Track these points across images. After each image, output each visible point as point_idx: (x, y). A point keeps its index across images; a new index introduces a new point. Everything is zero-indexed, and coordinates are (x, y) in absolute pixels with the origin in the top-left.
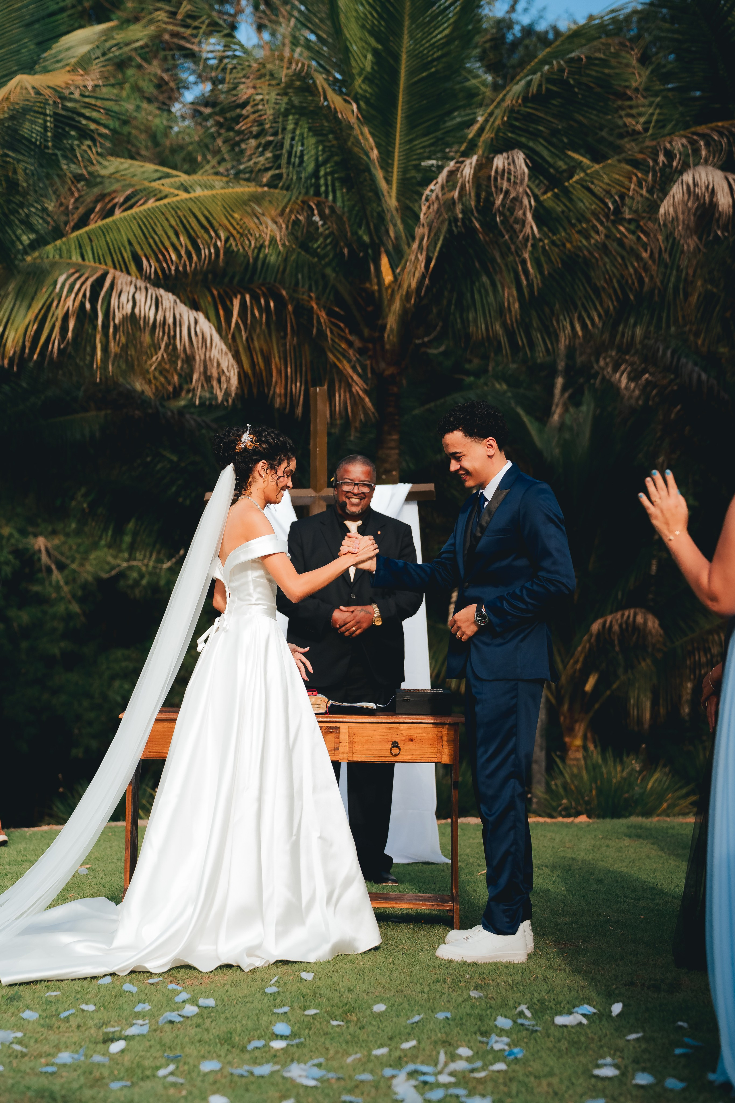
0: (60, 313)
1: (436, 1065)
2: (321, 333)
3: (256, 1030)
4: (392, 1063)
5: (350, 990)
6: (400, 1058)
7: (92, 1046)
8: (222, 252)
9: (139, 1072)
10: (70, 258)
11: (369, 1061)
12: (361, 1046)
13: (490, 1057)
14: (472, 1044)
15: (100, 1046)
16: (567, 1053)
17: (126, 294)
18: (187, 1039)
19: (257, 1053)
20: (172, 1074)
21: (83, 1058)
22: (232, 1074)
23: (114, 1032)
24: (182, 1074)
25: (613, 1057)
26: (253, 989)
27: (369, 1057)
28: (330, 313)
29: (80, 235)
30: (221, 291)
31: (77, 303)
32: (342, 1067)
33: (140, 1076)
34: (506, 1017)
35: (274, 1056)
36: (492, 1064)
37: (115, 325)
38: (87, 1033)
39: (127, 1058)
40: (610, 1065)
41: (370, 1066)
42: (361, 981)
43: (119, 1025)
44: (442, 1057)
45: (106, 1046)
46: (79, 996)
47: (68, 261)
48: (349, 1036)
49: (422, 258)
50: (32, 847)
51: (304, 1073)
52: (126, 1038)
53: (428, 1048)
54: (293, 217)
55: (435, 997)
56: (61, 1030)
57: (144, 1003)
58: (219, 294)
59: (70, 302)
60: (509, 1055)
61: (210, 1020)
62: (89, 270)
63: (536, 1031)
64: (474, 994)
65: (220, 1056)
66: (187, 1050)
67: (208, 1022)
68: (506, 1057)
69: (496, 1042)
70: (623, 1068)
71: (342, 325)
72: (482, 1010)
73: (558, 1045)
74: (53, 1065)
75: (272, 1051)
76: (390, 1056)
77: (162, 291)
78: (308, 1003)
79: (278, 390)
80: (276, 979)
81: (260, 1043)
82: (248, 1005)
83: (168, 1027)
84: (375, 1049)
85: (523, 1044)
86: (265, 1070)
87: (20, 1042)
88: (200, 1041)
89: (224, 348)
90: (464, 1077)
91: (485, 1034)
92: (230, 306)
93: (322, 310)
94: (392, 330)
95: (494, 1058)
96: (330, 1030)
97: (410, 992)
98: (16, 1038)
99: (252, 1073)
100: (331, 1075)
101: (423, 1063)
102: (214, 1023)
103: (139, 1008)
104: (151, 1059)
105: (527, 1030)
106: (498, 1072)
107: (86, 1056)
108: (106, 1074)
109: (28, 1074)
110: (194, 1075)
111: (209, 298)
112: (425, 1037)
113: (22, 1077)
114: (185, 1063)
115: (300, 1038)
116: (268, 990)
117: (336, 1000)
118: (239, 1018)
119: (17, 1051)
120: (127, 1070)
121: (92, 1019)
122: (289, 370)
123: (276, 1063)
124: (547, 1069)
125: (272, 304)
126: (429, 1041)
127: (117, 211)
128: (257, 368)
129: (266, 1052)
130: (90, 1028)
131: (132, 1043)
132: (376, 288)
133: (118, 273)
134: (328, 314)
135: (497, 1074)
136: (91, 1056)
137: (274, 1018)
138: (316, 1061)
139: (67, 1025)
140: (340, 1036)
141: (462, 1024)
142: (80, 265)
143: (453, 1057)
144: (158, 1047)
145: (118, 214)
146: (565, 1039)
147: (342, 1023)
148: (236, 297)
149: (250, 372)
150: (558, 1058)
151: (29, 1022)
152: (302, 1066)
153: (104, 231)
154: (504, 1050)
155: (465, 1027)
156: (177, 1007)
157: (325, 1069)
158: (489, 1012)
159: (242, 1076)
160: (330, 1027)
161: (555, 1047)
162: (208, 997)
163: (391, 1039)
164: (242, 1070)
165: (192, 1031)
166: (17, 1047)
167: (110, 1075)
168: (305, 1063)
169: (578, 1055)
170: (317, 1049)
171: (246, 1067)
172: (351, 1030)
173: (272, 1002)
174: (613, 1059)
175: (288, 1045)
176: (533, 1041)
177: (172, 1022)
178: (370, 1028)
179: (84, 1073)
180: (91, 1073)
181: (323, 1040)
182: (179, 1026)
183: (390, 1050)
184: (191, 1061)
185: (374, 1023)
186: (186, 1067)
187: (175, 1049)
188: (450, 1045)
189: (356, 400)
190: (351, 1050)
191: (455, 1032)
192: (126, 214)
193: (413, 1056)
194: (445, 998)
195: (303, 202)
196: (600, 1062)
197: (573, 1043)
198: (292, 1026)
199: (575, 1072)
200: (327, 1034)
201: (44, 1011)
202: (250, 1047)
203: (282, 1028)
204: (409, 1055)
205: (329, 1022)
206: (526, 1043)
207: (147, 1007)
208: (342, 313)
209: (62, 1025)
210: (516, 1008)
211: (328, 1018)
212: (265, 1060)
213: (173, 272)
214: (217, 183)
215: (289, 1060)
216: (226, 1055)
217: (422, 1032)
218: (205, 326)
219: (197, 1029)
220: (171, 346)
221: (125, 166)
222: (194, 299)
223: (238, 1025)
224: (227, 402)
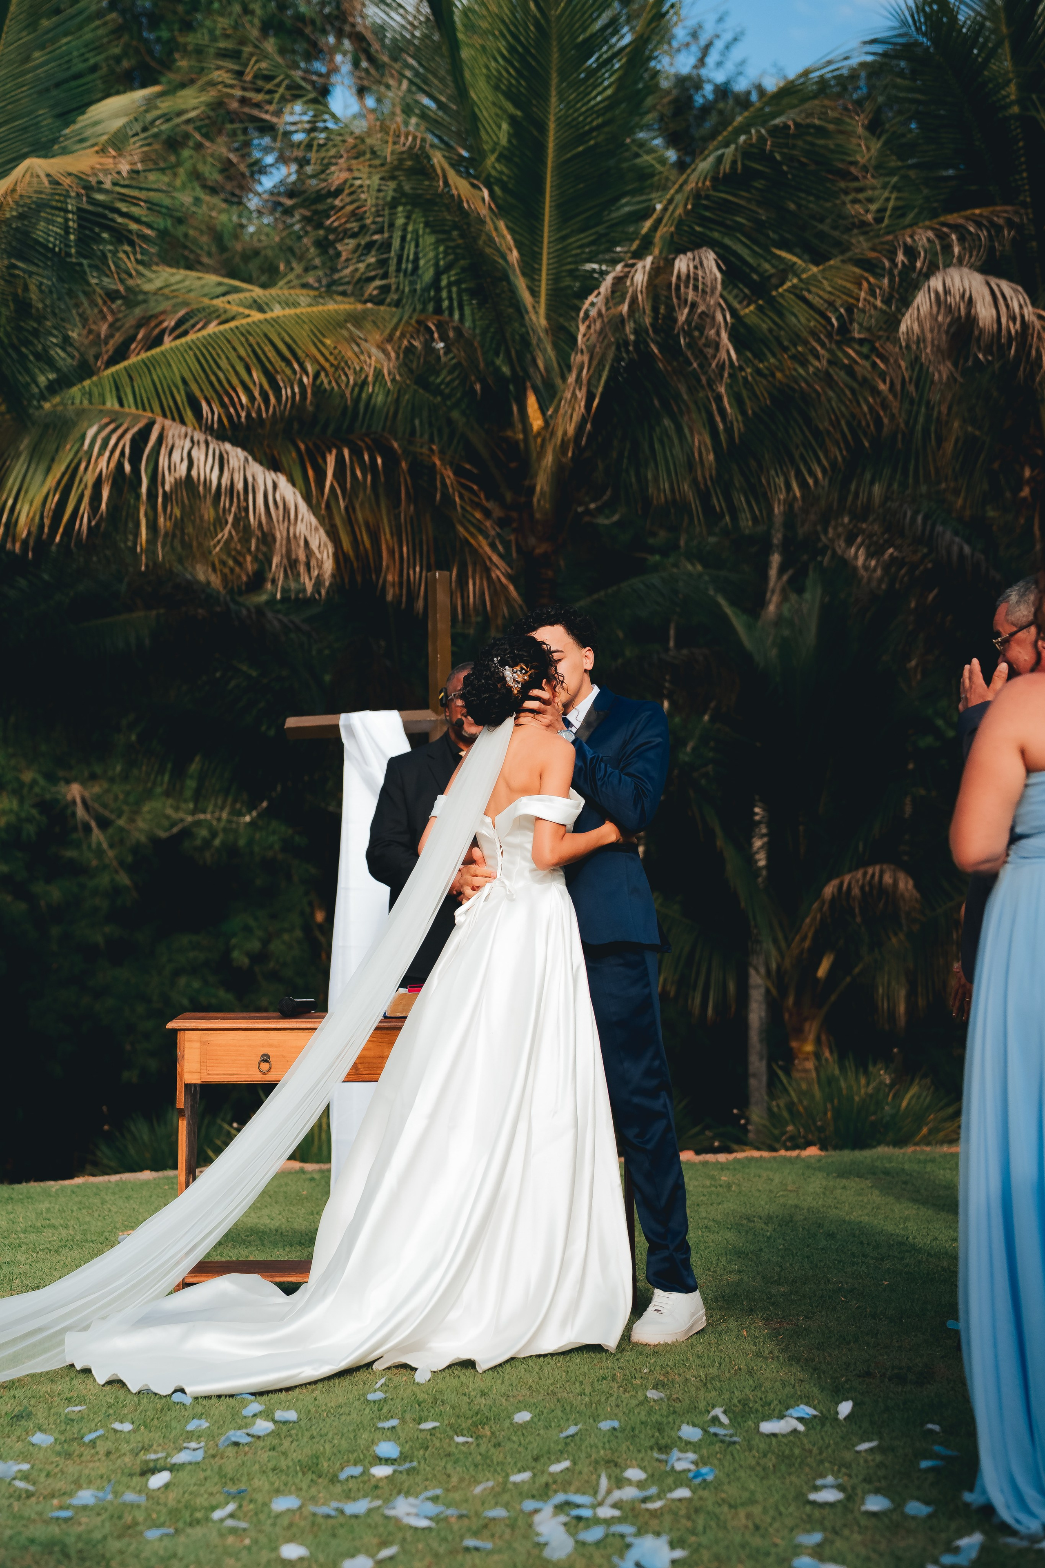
0: (90, 478)
1: (596, 1493)
2: (447, 499)
3: (353, 1452)
4: (535, 1492)
5: (483, 1394)
6: (547, 1485)
7: (125, 1479)
8: (309, 391)
9: (187, 1515)
10: (104, 403)
11: (504, 1490)
12: (495, 1471)
13: (670, 1481)
14: (646, 1463)
15: (136, 1480)
16: (774, 1472)
17: (180, 451)
18: (257, 1466)
19: (352, 1484)
20: (232, 1516)
21: (110, 1497)
22: (314, 1515)
23: (156, 1460)
24: (245, 1515)
25: (836, 1475)
26: (351, 1397)
27: (504, 1487)
28: (459, 472)
29: (117, 372)
30: (310, 445)
31: (112, 464)
32: (466, 1501)
33: (188, 1520)
34: (694, 1425)
35: (375, 1488)
36: (671, 1490)
37: (165, 492)
38: (119, 1461)
39: (172, 1497)
40: (832, 1487)
41: (506, 1497)
42: (499, 1382)
43: (164, 1449)
44: (604, 1483)
45: (144, 1479)
46: (111, 1411)
47: (101, 407)
48: (479, 1457)
49: (582, 394)
50: (57, 1207)
51: (413, 1510)
52: (172, 1468)
53: (586, 1470)
54: (405, 342)
55: (599, 1401)
56: (84, 1458)
57: (200, 1418)
58: (307, 447)
59: (103, 463)
60: (695, 1477)
61: (290, 1439)
62: (129, 419)
63: (734, 1443)
64: (652, 1394)
65: (301, 1489)
66: (256, 1483)
67: (286, 1443)
68: (691, 1480)
69: (679, 1459)
70: (849, 1489)
71: (475, 487)
72: (661, 1415)
73: (762, 1462)
74: (68, 1507)
75: (373, 1481)
76: (534, 1482)
77: (228, 446)
78: (426, 1413)
79: (390, 578)
80: (383, 1381)
81: (357, 1470)
82: (343, 1418)
83: (231, 1452)
84: (513, 1473)
85: (716, 1462)
86: (360, 1507)
87: (25, 1477)
88: (274, 1469)
89: (314, 521)
90: (633, 1509)
91: (665, 1449)
92: (323, 465)
93: (448, 467)
94: (542, 493)
95: (675, 1482)
96: (453, 1449)
97: (565, 1394)
98: (20, 1471)
99: (341, 1512)
100: (451, 1512)
101: (578, 1491)
102: (295, 1443)
103: (192, 1426)
104: (206, 1496)
105: (722, 1441)
106: (680, 1500)
107: (116, 1494)
108: (140, 1518)
109: (34, 1521)
110: (262, 1517)
111: (294, 455)
112: (583, 1456)
113: (24, 1526)
114: (251, 1501)
115: (411, 1461)
116: (371, 1397)
118: (330, 1435)
119: (21, 1489)
120: (170, 1512)
121: (128, 1442)
122: (405, 549)
123: (378, 1497)
124: (746, 1495)
125: (379, 461)
126: (588, 1461)
127: (167, 339)
128: (361, 547)
129: (364, 1482)
130: (124, 1454)
131: (180, 1474)
132: (521, 436)
133: (168, 422)
134: (455, 474)
135: (678, 1503)
136: (123, 1493)
137: (378, 1435)
138: (430, 1493)
139: (93, 1451)
140: (466, 1458)
142: (116, 413)
143: (619, 1482)
144: (216, 1479)
145: (168, 343)
146: (773, 1453)
147: (470, 1440)
148: (330, 453)
149: (351, 553)
150: (762, 1479)
151: (40, 1448)
152: (411, 1500)
153: (150, 366)
154: (689, 1470)
155: (637, 1440)
156: (245, 1423)
157: (444, 1504)
158: (670, 1419)
159: (328, 1516)
160: (453, 1445)
161: (758, 1464)
162: (288, 1409)
163: (536, 1459)
164: (328, 1509)
165: (264, 1456)
166: (20, 1484)
167: (146, 1520)
168: (417, 1497)
169: (790, 1474)
170: (435, 1476)
171: (335, 1504)
172: (483, 1449)
173: (377, 1413)
174: (836, 1478)
175: (395, 1472)
176: (729, 1457)
177: (236, 1444)
178: (508, 1445)
179: (112, 1517)
180: (120, 1517)
181: (443, 1464)
182: (247, 1449)
183: (535, 1475)
184: (260, 1497)
185: (514, 1438)
186: (252, 1506)
187: (239, 1480)
188: (616, 1465)
189: (497, 590)
190: (480, 1476)
191: (624, 1447)
192: (178, 342)
193: (564, 1482)
195: (419, 322)
196: (819, 1482)
197: (783, 1458)
198: (402, 1445)
199: (784, 1496)
200: (449, 1455)
201: (62, 1432)
202: (343, 1476)
203: (387, 1449)
204: (559, 1481)
205: (452, 1438)
206: (720, 1460)
208: (475, 471)
209: (85, 1453)
210: (709, 1412)
211: (451, 1433)
212: (362, 1492)
213: (243, 419)
214: (302, 298)
215: (395, 1492)
216: (309, 1487)
217: (579, 1448)
218: (288, 492)
219: (271, 1453)
220: (241, 520)
221: (178, 278)
222: (273, 456)
223: (328, 1446)
224: (320, 594)
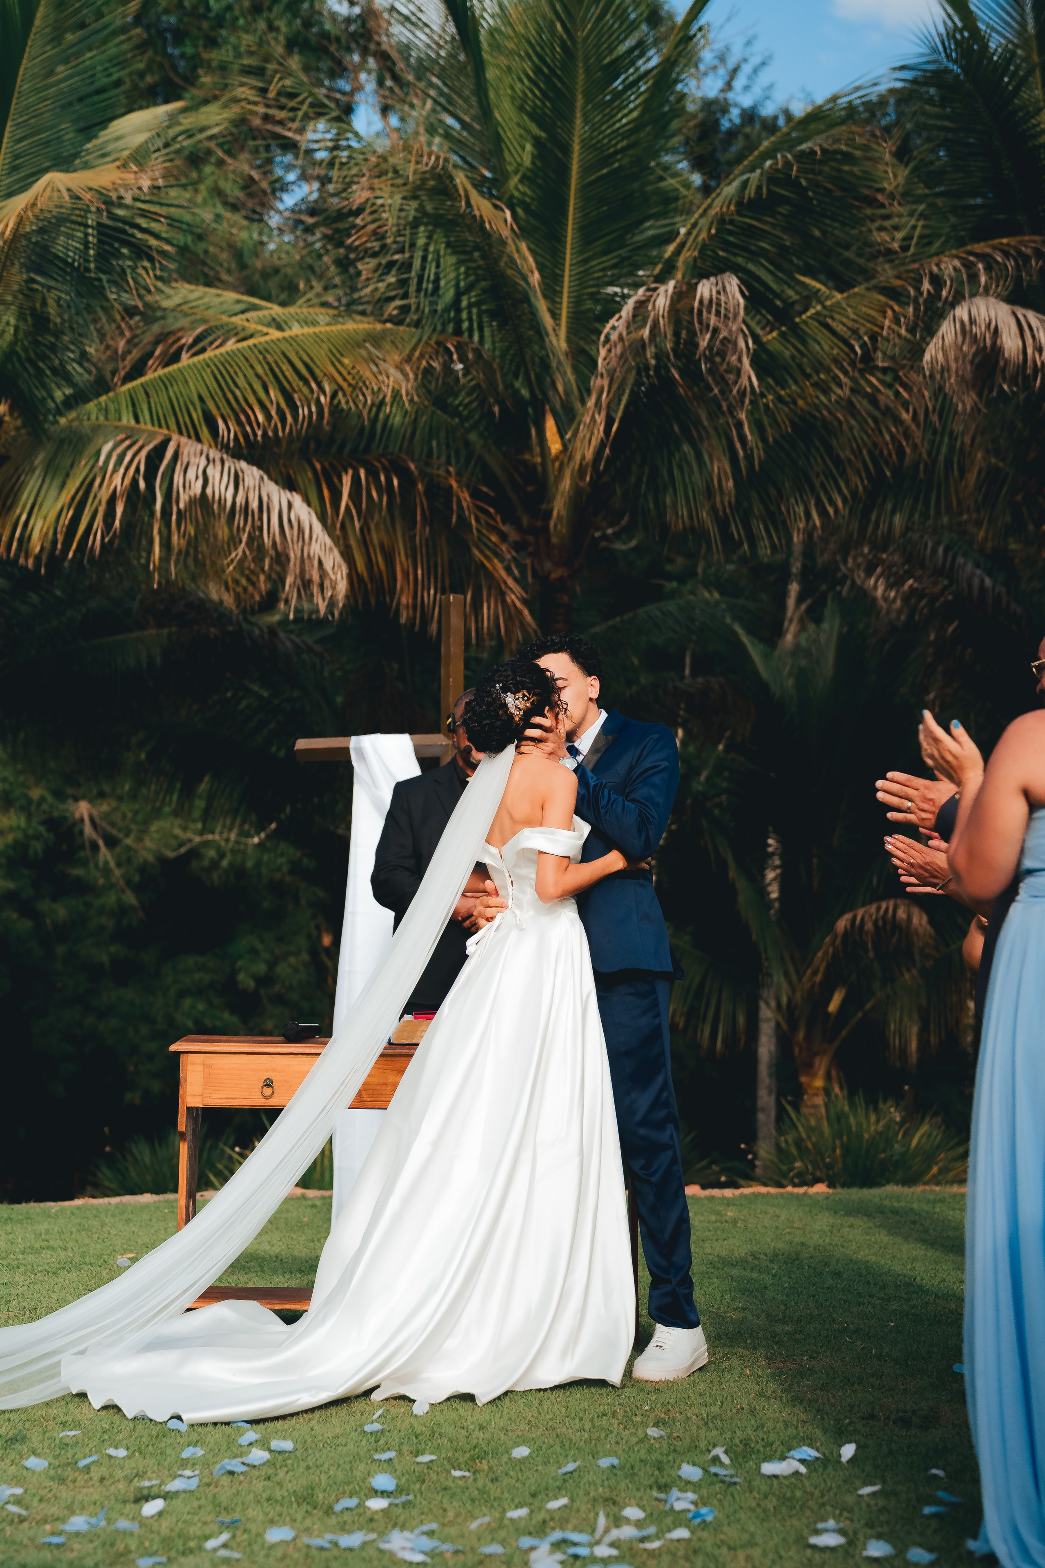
0: (104, 495)
1: (593, 1531)
2: (463, 521)
3: (348, 1483)
4: (532, 1529)
5: (482, 1428)
6: (544, 1522)
7: (118, 1506)
8: (326, 411)
9: (180, 1543)
10: (120, 419)
11: (501, 1526)
12: (492, 1506)
13: (669, 1520)
14: (645, 1502)
15: (130, 1507)
16: (775, 1515)
17: (195, 468)
18: (251, 1496)
19: (347, 1517)
20: (225, 1546)
21: (103, 1523)
22: (308, 1547)
23: (151, 1487)
24: (239, 1545)
25: (837, 1519)
26: (348, 1427)
27: (501, 1523)
28: (475, 494)
29: (134, 388)
30: (327, 465)
31: (127, 481)
32: (462, 1536)
33: (181, 1548)
34: (694, 1464)
35: (370, 1521)
36: (669, 1530)
37: (179, 510)
38: (113, 1488)
39: (165, 1525)
40: (834, 1531)
41: (502, 1533)
42: (498, 1415)
43: (158, 1476)
44: (602, 1521)
45: (137, 1506)
46: (106, 1437)
47: (117, 423)
48: (476, 1492)
49: (600, 419)
50: (56, 1228)
51: (408, 1545)
52: (166, 1496)
53: (584, 1508)
54: (424, 363)
55: (599, 1437)
56: (78, 1484)
57: (195, 1446)
58: (323, 468)
59: (117, 480)
60: (695, 1517)
61: (285, 1469)
62: (145, 435)
63: (735, 1484)
64: (653, 1432)
65: (295, 1521)
66: (251, 1513)
67: (281, 1473)
68: (690, 1520)
69: (678, 1499)
70: (851, 1533)
71: (492, 510)
72: (662, 1454)
73: (763, 1503)
74: (60, 1533)
75: (368, 1514)
76: (531, 1519)
77: (243, 465)
78: (423, 1446)
79: (404, 600)
80: (380, 1412)
81: (352, 1503)
82: (340, 1449)
83: (226, 1480)
84: (510, 1509)
85: (716, 1502)
86: (354, 1540)
87: (18, 1501)
88: (268, 1500)
89: (328, 541)
90: (631, 1549)
91: (664, 1488)
92: (339, 485)
93: (465, 490)
94: (559, 517)
95: (674, 1522)
96: (450, 1483)
97: (564, 1430)
98: (13, 1495)
99: (336, 1544)
100: (446, 1547)
101: (575, 1529)
102: (290, 1473)
103: (187, 1453)
104: (199, 1525)
105: (723, 1482)
106: (679, 1540)
107: (109, 1521)
108: (133, 1547)
109: (26, 1546)
111: (310, 474)
112: (581, 1493)
113: (16, 1551)
114: (245, 1531)
115: (408, 1494)
116: (368, 1428)
117: (462, 1442)
118: (326, 1466)
119: (14, 1514)
120: (163, 1541)
121: (122, 1468)
122: (419, 572)
123: (373, 1530)
124: (746, 1537)
125: (396, 482)
126: (586, 1499)
127: (184, 356)
128: (376, 568)
129: (360, 1515)
130: (119, 1481)
131: (174, 1502)
132: (539, 460)
133: (184, 440)
134: (472, 496)
135: (676, 1544)
136: (116, 1520)
137: (374, 1467)
138: (425, 1528)
139: (87, 1477)
140: (464, 1493)
141: (634, 1474)
142: (132, 429)
143: (618, 1521)
144: (210, 1508)
145: (186, 360)
146: (774, 1494)
147: (467, 1474)
148: (346, 473)
149: (365, 575)
150: (762, 1521)
151: (34, 1472)
152: (407, 1534)
153: (165, 382)
154: (689, 1511)
155: (637, 1478)
156: (241, 1452)
157: (439, 1539)
158: (671, 1458)
159: (322, 1549)
160: (450, 1479)
161: (759, 1505)
162: (284, 1438)
163: (534, 1495)
164: (323, 1541)
165: (259, 1486)
166: (13, 1509)
167: (138, 1547)
168: (412, 1531)
169: (791, 1516)
170: (431, 1510)
171: (329, 1536)
172: (480, 1484)
173: (374, 1445)
174: (838, 1522)
175: (390, 1505)
176: (729, 1498)
177: (231, 1473)
178: (506, 1481)
179: (104, 1544)
180: (112, 1545)
181: (439, 1497)
182: (242, 1478)
183: (532, 1512)
184: (253, 1527)
185: (512, 1473)
186: (245, 1536)
187: (233, 1510)
188: (614, 1503)
189: (512, 615)
190: (477, 1511)
191: (622, 1485)
192: (196, 359)
193: (562, 1519)
194: (612, 1438)
195: (438, 343)
196: (820, 1526)
197: (784, 1500)
198: (399, 1478)
199: (784, 1540)
200: (446, 1489)
201: (56, 1457)
202: (338, 1508)
203: (383, 1481)
204: (557, 1518)
205: (449, 1472)
206: (720, 1501)
207: (200, 1452)
208: (492, 494)
209: (79, 1478)
210: (709, 1451)
211: (448, 1467)
212: (357, 1525)
213: (259, 438)
214: (321, 317)
215: (390, 1526)
216: (304, 1518)
217: (578, 1486)
218: (303, 512)
219: (266, 1483)
220: (255, 540)
221: (197, 294)
222: (289, 476)
223: (323, 1477)
224: (333, 615)
